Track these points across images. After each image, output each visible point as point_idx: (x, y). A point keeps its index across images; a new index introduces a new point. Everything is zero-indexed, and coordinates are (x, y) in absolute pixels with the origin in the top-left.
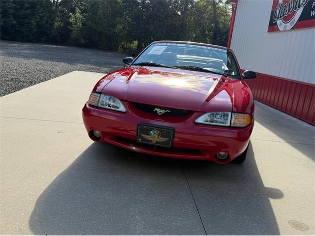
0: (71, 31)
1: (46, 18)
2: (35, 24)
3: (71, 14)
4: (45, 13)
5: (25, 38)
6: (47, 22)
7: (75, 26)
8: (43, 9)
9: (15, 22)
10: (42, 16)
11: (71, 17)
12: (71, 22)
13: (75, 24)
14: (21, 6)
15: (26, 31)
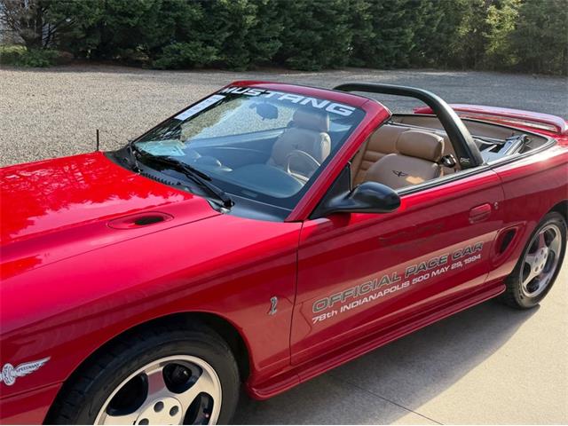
0: (487, 41)
1: (439, 21)
2: (413, 34)
3: (492, 8)
4: (439, 13)
5: (394, 61)
6: (440, 30)
7: (498, 31)
8: (434, 6)
9: (373, 35)
10: (432, 19)
11: (491, 14)
12: (490, 25)
13: (498, 28)
14: (387, 5)
15: (395, 48)
